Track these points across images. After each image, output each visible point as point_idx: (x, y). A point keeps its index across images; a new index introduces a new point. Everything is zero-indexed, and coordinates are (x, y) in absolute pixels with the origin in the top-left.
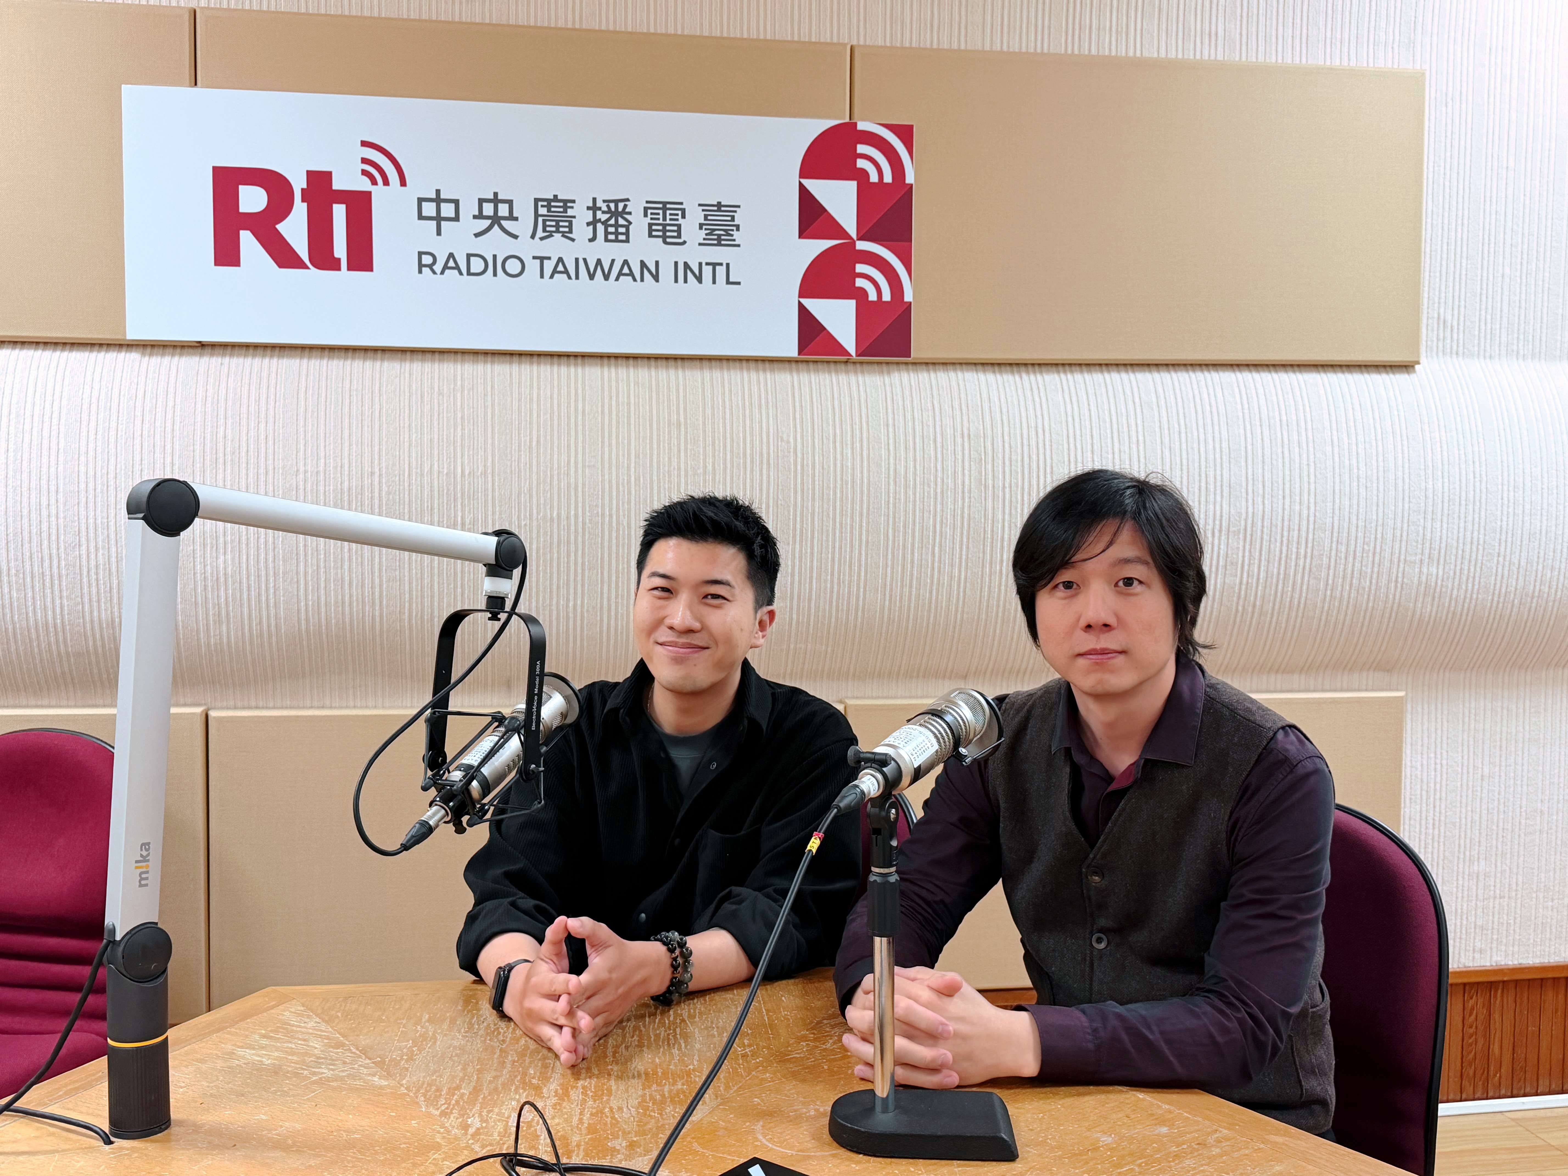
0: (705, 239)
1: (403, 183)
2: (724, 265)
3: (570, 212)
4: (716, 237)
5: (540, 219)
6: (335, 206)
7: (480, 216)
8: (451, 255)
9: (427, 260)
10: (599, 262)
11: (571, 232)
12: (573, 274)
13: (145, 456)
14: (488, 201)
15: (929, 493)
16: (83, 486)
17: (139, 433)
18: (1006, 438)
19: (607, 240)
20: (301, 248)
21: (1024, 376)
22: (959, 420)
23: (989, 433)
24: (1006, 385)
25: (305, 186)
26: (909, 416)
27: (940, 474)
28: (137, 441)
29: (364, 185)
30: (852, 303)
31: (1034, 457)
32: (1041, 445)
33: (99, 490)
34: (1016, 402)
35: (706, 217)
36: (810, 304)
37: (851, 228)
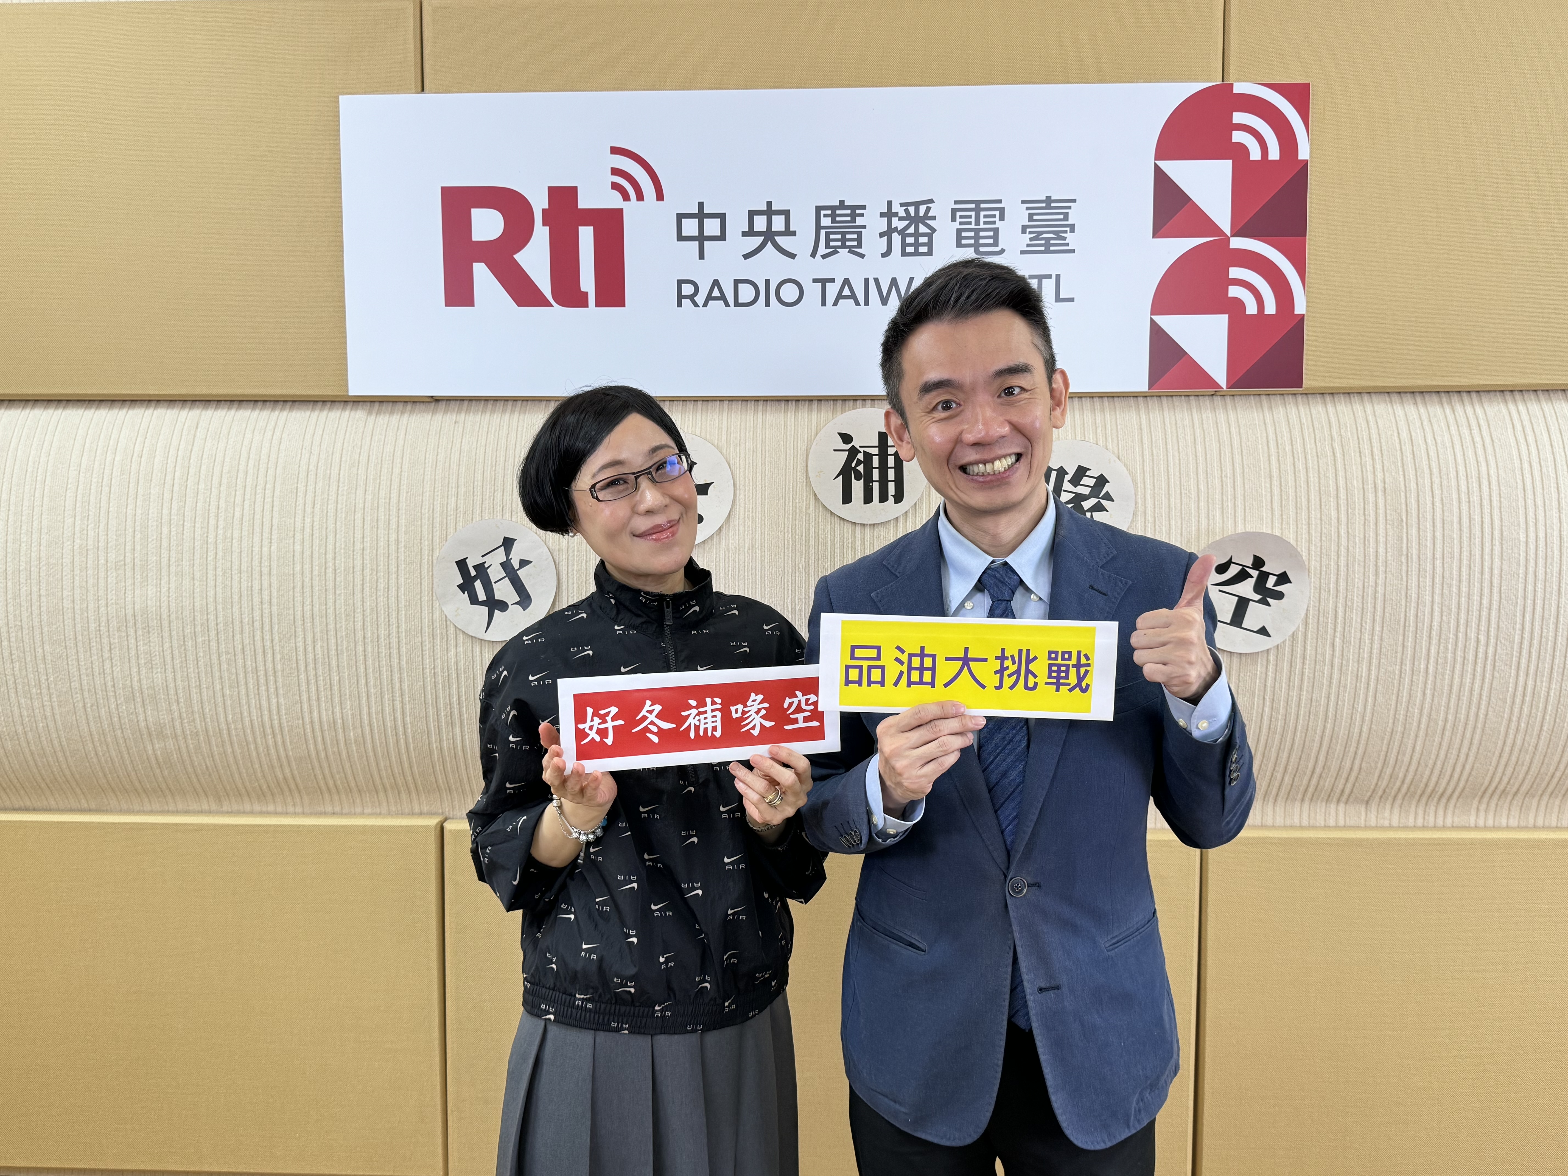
0: (1028, 245)
1: (660, 196)
2: (1054, 277)
3: (859, 221)
4: (1043, 242)
5: (823, 232)
6: (582, 229)
7: (750, 232)
8: (716, 283)
9: (687, 289)
10: (894, 282)
11: (860, 245)
12: (861, 298)
13: (367, 532)
14: (760, 213)
15: (1328, 566)
16: (298, 568)
17: (361, 505)
18: (1437, 492)
19: (904, 254)
20: (543, 280)
21: (1459, 408)
22: (1369, 468)
23: (1413, 485)
24: (1434, 420)
25: (547, 207)
26: (1300, 465)
27: (1344, 542)
28: (359, 515)
29: (614, 201)
30: (1222, 320)
31: (1477, 518)
32: (1486, 502)
33: (316, 573)
34: (1448, 444)
35: (1031, 216)
36: (1166, 322)
37: (1223, 219)
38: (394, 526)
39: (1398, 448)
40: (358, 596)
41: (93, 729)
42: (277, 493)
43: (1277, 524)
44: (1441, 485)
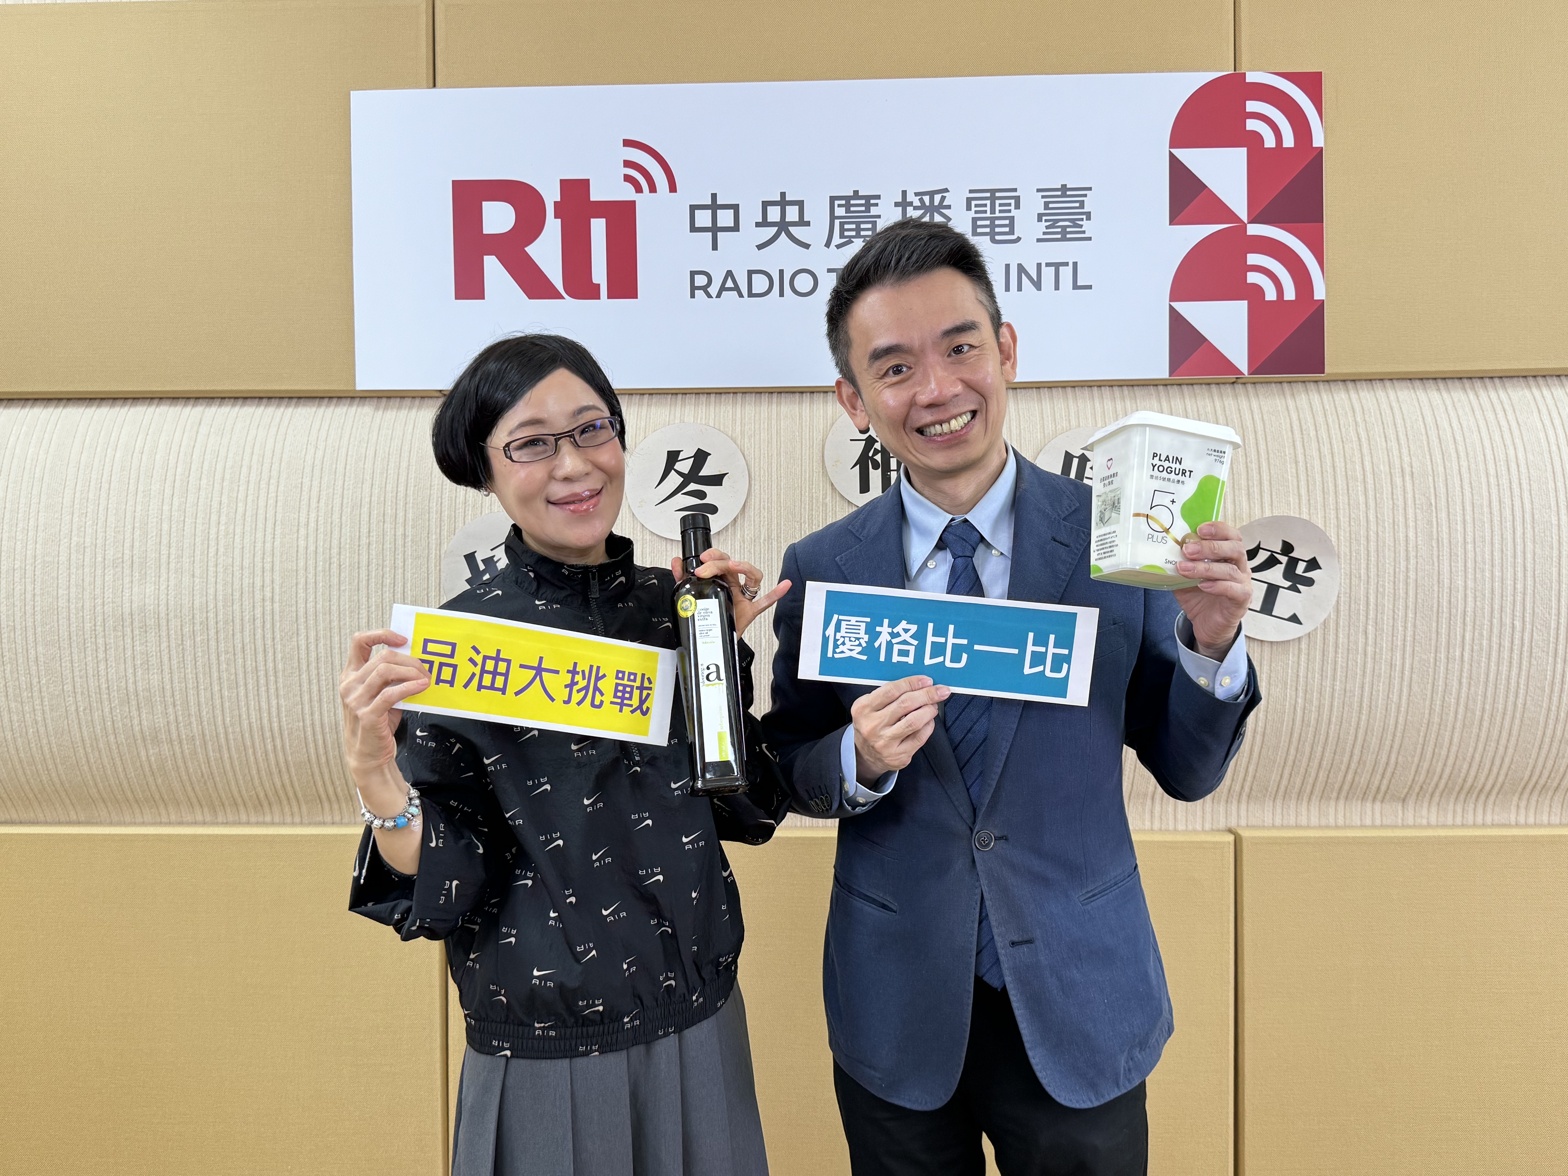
0: (1044, 233)
1: (673, 188)
2: (1071, 265)
3: (874, 211)
4: (1059, 230)
5: (837, 222)
6: (593, 221)
7: (764, 223)
8: (729, 274)
9: (701, 280)
13: (374, 526)
14: (773, 203)
15: (1358, 552)
16: (301, 564)
17: (368, 500)
18: (1465, 476)
21: (1482, 393)
22: (1396, 453)
23: (1441, 469)
24: (1458, 405)
25: (559, 200)
26: (1326, 450)
27: (1373, 526)
28: (365, 510)
29: (627, 193)
30: (1242, 306)
31: (1507, 501)
32: (1515, 486)
33: (320, 568)
34: (1474, 429)
35: (1046, 205)
36: (1185, 308)
37: (1239, 205)
38: (400, 520)
39: (1424, 433)
40: (363, 591)
41: (85, 734)
42: (281, 488)
43: (1305, 510)
44: (1469, 469)
